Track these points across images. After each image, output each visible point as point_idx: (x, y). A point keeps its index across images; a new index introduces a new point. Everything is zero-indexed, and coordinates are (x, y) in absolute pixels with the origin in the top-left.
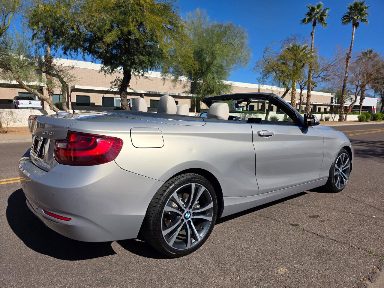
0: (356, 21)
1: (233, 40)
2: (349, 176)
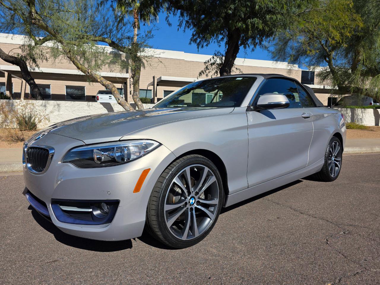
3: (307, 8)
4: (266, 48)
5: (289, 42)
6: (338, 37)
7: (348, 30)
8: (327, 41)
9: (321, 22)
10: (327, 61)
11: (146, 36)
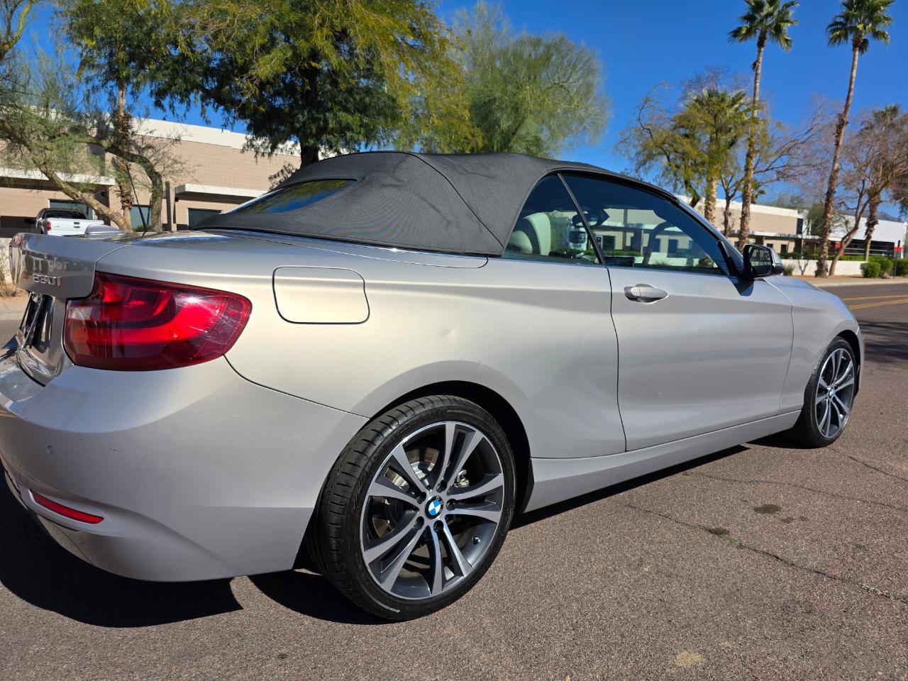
0: (861, 36)
1: (566, 77)
2: (851, 406)
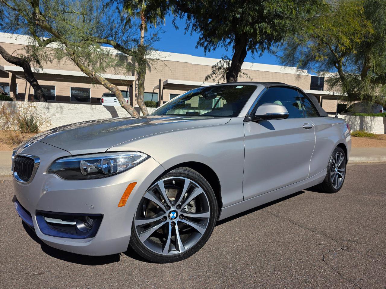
3: (317, 13)
4: (274, 53)
5: (299, 47)
6: (347, 43)
7: (359, 36)
8: (336, 47)
9: (331, 28)
10: (336, 67)
11: (152, 39)
